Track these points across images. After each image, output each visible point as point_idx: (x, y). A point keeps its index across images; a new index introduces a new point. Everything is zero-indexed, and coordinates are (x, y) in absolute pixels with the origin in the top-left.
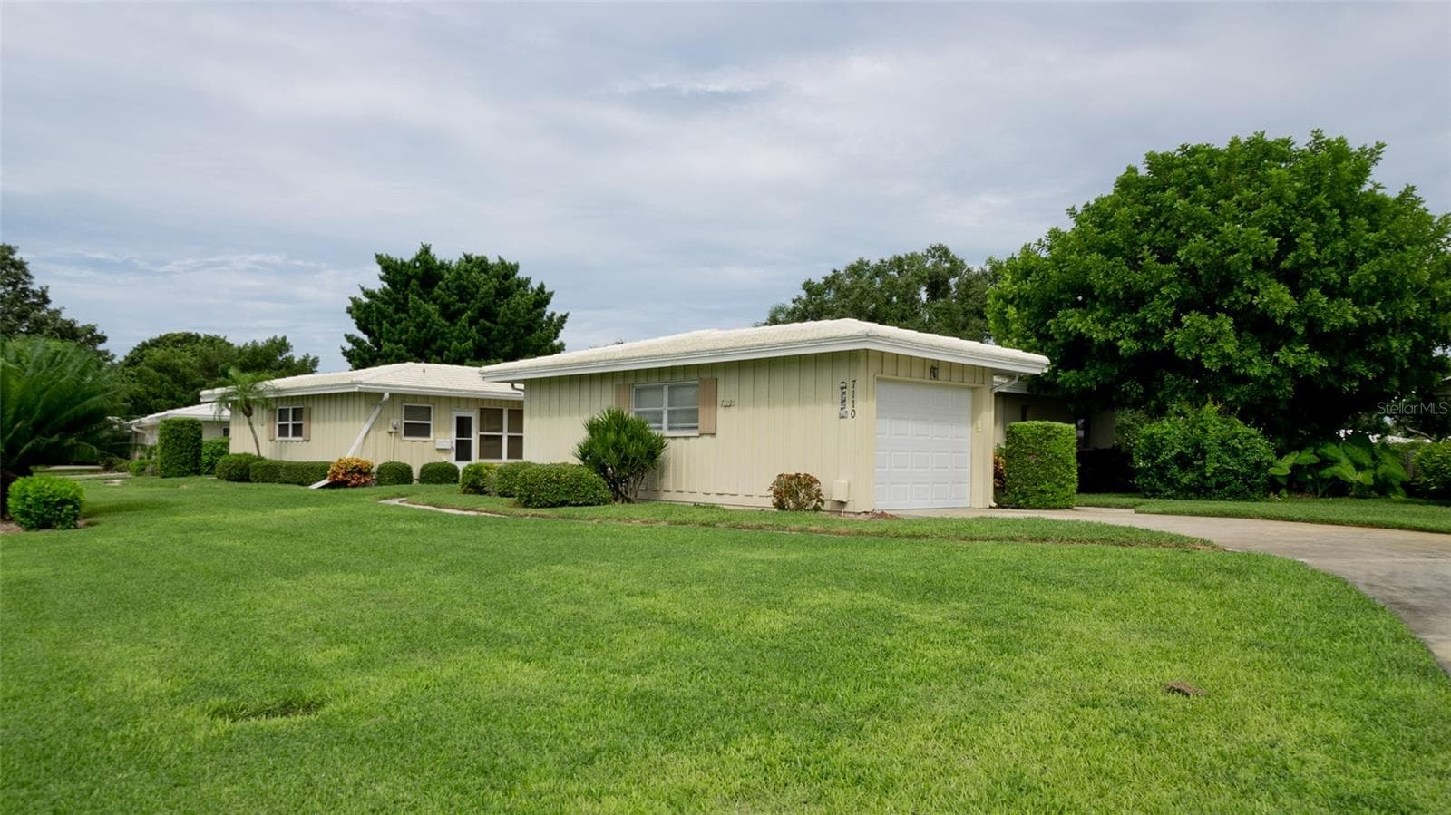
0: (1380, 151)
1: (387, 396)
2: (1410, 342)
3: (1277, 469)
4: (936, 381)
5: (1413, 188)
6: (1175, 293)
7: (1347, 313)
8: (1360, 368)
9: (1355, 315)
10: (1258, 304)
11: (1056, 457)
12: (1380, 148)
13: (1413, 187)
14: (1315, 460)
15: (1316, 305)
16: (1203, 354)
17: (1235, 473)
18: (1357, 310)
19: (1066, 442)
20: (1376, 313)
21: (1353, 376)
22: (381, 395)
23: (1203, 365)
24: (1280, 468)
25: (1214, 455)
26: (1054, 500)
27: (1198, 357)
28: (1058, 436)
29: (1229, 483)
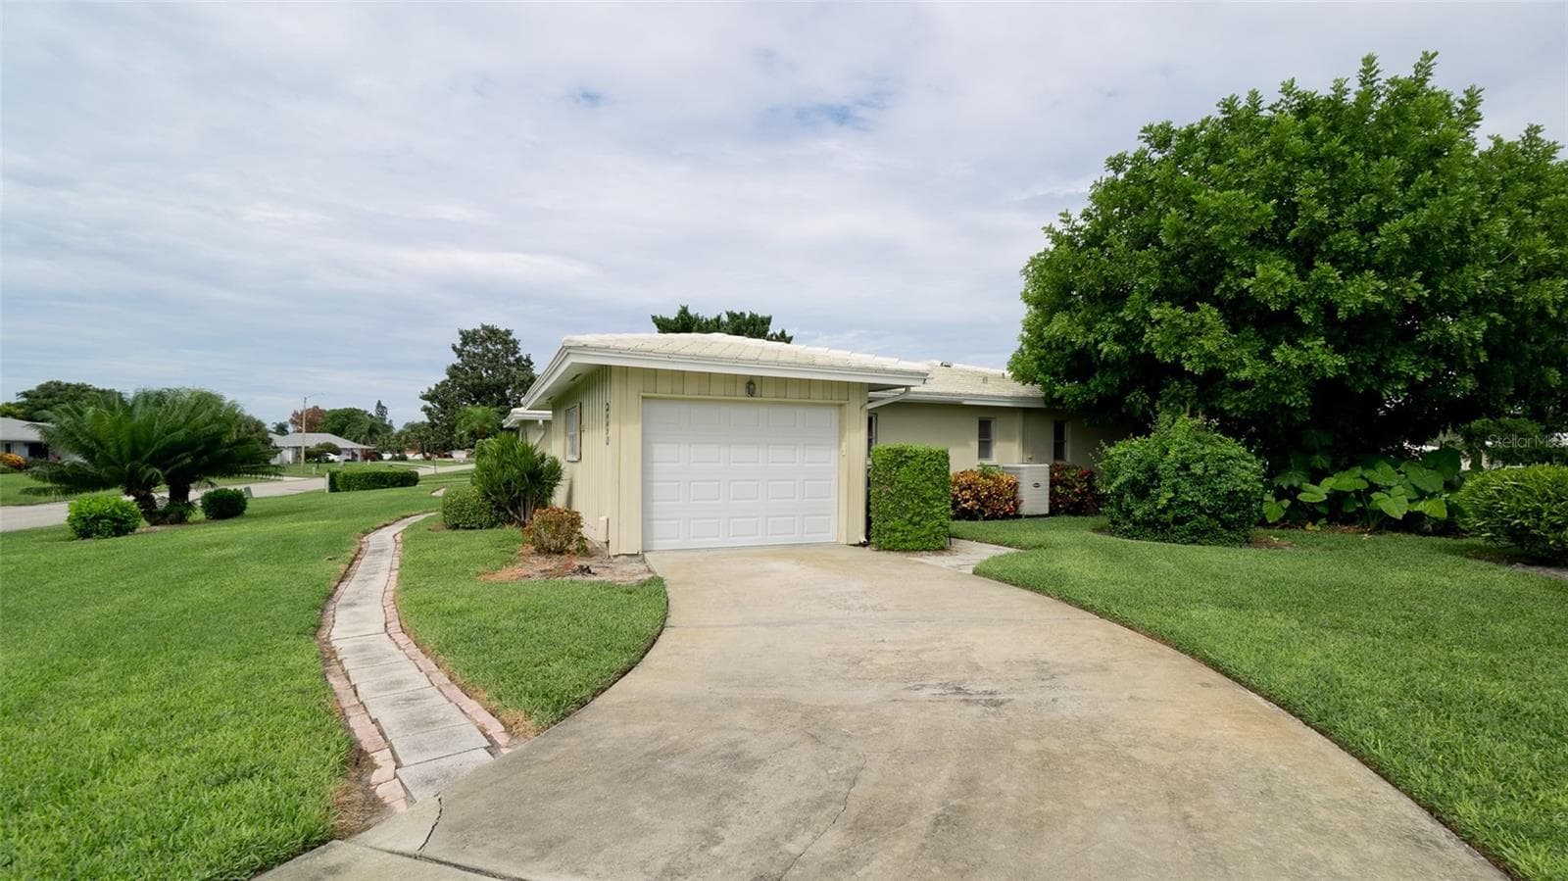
0: (1431, 63)
1: (541, 422)
2: (1484, 325)
3: (1308, 495)
4: (751, 398)
5: (1537, 129)
6: (1154, 283)
7: (1365, 290)
8: (1405, 367)
9: (1377, 292)
10: (1249, 287)
11: (906, 487)
12: (1430, 60)
13: (1537, 127)
14: (1363, 486)
15: (1325, 283)
16: (1184, 354)
17: (1196, 504)
18: (1383, 285)
19: (921, 469)
20: (1414, 288)
21: (1398, 376)
22: (537, 421)
23: (1184, 368)
24: (1312, 492)
25: (1168, 483)
26: (905, 541)
27: (1178, 358)
28: (910, 462)
29: (1192, 518)
